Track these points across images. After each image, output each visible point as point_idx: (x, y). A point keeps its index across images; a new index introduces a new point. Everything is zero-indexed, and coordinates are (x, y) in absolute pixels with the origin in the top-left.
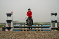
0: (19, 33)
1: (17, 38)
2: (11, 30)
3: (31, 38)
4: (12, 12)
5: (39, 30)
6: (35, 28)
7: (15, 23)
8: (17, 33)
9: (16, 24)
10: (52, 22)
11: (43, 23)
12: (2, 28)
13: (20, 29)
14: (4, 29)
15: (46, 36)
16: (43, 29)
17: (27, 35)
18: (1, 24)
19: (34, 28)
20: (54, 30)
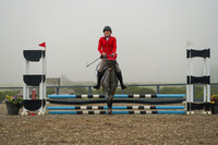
0: (70, 122)
1: (63, 142)
2: (41, 111)
3: (113, 142)
4: (43, 45)
5: (142, 113)
6: (129, 105)
7: (56, 86)
8: (62, 122)
9: (58, 88)
10: (193, 80)
11: (158, 86)
12: (5, 106)
13: (73, 107)
14: (15, 107)
15: (169, 135)
16: (157, 106)
17: (99, 129)
18: (2, 91)
19: (125, 105)
20: (197, 111)
